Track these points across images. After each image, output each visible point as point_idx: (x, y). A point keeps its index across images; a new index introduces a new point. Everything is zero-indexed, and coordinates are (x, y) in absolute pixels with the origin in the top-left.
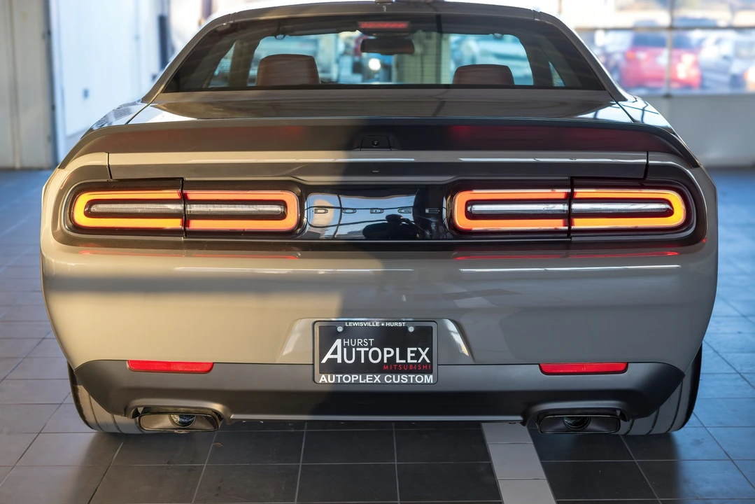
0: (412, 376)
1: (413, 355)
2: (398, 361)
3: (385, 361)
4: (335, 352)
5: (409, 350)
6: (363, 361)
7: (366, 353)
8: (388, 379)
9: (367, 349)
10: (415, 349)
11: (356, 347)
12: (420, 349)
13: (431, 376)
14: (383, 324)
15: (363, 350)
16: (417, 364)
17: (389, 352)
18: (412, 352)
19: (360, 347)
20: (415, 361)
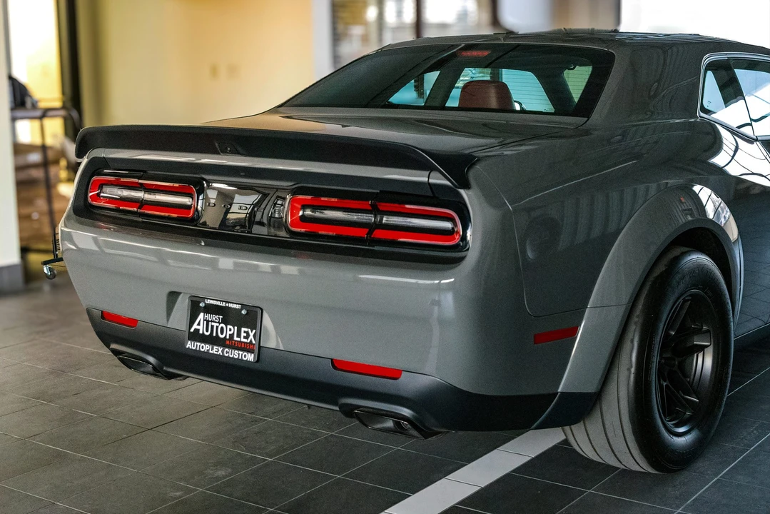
0: (241, 353)
1: (245, 335)
2: (236, 338)
3: (228, 337)
4: (199, 324)
5: (243, 329)
6: (214, 335)
7: (217, 327)
8: (227, 352)
9: (218, 324)
10: (246, 330)
11: (211, 321)
12: (249, 330)
13: (253, 355)
14: (227, 305)
15: (215, 325)
16: (247, 343)
17: (230, 330)
18: (245, 332)
19: (214, 322)
20: (245, 340)
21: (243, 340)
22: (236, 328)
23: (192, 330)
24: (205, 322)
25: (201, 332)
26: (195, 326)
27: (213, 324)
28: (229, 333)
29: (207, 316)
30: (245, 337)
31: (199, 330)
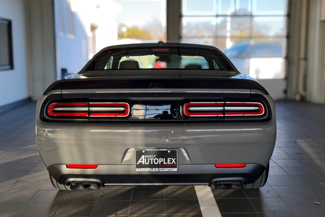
0: (169, 169)
1: (170, 161)
2: (164, 163)
3: (160, 163)
5: (168, 159)
6: (152, 163)
7: (153, 160)
8: (161, 170)
9: (153, 159)
10: (170, 159)
11: (149, 158)
12: (172, 159)
13: (176, 169)
14: (159, 150)
15: (152, 159)
16: (171, 164)
17: (161, 160)
18: (169, 160)
19: (151, 158)
20: (170, 163)
21: (168, 163)
22: (164, 159)
23: (138, 163)
24: (146, 159)
25: (143, 163)
26: (140, 161)
27: (150, 159)
28: (160, 161)
29: (147, 156)
30: (169, 162)
31: (142, 163)
